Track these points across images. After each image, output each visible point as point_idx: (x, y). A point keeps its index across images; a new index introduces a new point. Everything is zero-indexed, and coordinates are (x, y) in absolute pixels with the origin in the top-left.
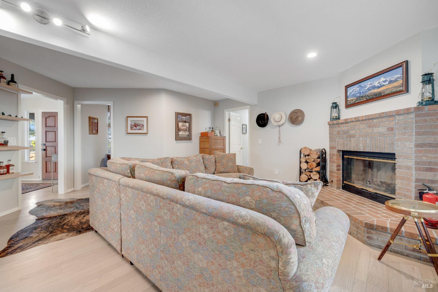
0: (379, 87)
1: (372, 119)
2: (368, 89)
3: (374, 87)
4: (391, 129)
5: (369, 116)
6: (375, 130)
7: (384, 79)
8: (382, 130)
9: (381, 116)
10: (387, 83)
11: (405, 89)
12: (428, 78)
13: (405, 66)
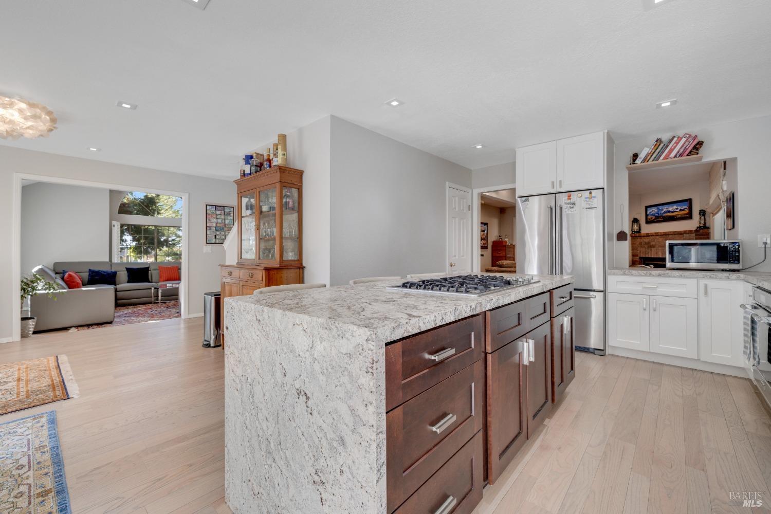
0: (672, 212)
1: (668, 235)
2: (664, 212)
3: (669, 212)
5: (666, 232)
7: (676, 207)
9: (675, 233)
10: (678, 210)
11: (689, 216)
12: (703, 213)
13: (689, 202)
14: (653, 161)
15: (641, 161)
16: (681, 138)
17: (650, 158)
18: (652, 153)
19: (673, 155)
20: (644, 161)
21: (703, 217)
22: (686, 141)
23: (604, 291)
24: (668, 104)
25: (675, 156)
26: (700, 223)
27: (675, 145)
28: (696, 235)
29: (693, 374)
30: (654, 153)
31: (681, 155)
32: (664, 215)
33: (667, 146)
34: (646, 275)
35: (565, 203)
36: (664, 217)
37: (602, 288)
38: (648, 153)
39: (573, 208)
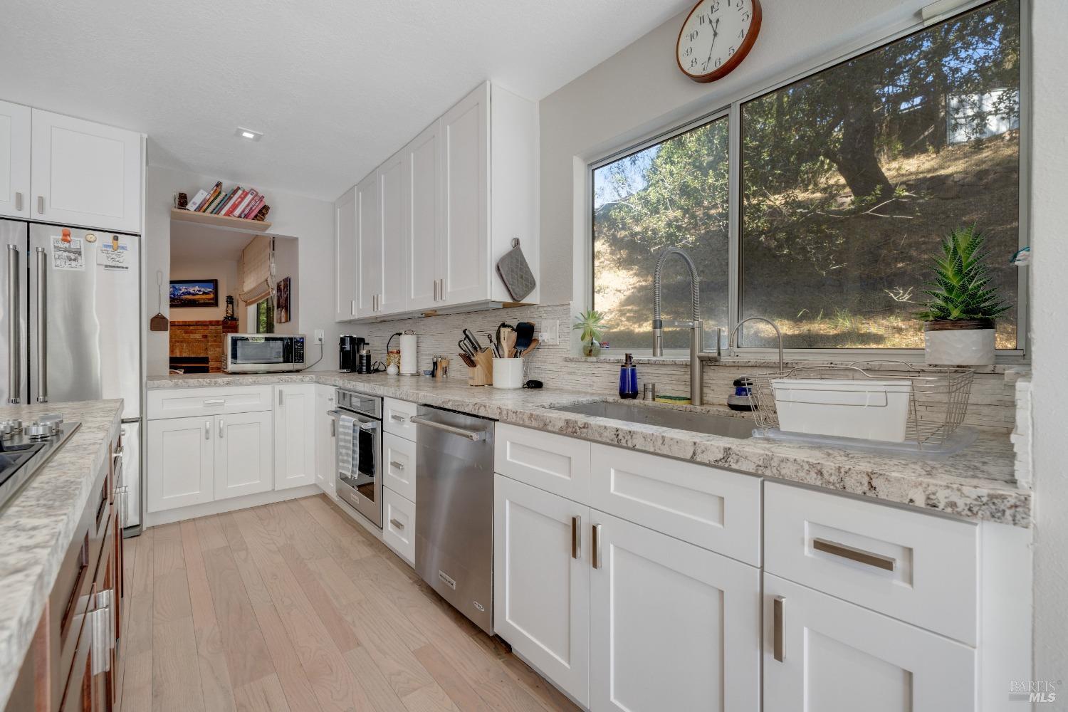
0: (193, 295)
1: (189, 325)
2: (183, 293)
3: (189, 293)
4: (205, 337)
5: (186, 322)
6: (192, 336)
7: (199, 289)
8: (198, 336)
9: (198, 324)
10: (201, 293)
11: (214, 303)
12: (230, 300)
13: (215, 283)
14: (212, 213)
15: (195, 207)
16: (247, 194)
17: (208, 207)
18: (210, 201)
19: (237, 212)
20: (199, 209)
21: (230, 306)
22: (253, 199)
23: (140, 420)
24: (251, 136)
25: (240, 216)
26: (227, 313)
27: (240, 199)
28: (224, 328)
29: (269, 511)
30: (212, 202)
31: (246, 216)
32: (184, 297)
33: (230, 198)
34: (209, 385)
35: (55, 247)
36: (181, 300)
37: (137, 415)
38: (205, 199)
39: (75, 260)
